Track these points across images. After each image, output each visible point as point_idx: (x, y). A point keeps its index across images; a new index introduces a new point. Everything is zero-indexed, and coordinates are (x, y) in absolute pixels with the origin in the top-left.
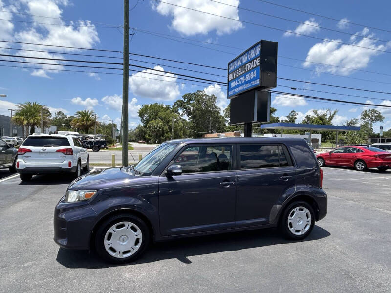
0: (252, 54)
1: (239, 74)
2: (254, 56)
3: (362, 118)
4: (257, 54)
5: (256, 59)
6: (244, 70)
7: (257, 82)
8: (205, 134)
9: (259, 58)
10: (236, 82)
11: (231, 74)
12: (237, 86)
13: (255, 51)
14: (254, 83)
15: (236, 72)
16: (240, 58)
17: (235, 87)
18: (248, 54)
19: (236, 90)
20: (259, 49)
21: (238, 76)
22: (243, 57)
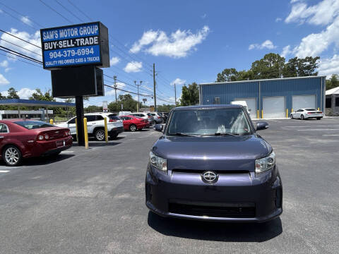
0: (85, 31)
1: (66, 46)
2: (89, 33)
4: (93, 33)
5: (93, 37)
6: (73, 43)
7: (97, 59)
9: (96, 37)
10: (59, 53)
11: (48, 42)
12: (63, 58)
13: (91, 30)
14: (91, 60)
15: (58, 43)
16: (65, 30)
17: (58, 59)
18: (79, 30)
19: (61, 62)
20: (97, 29)
21: (63, 48)
22: (69, 30)
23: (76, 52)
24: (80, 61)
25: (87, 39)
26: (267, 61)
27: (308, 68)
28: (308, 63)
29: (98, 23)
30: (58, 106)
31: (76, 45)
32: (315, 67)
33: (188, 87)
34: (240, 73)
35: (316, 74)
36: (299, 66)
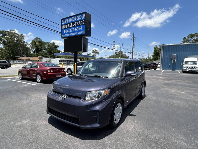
0: (79, 18)
1: (71, 26)
2: (81, 19)
3: (92, 53)
4: (82, 18)
5: (82, 20)
6: (74, 25)
7: (83, 32)
8: (18, 57)
9: (84, 21)
10: (68, 30)
11: (64, 25)
12: (69, 33)
13: (82, 17)
14: (81, 33)
15: (68, 25)
16: (71, 18)
17: (67, 33)
18: (76, 17)
19: (68, 35)
20: (84, 16)
21: (70, 27)
22: (72, 18)
23: (75, 29)
24: (76, 34)
25: (80, 22)
29: (85, 13)
30: (83, 57)
31: (75, 25)
33: (158, 47)
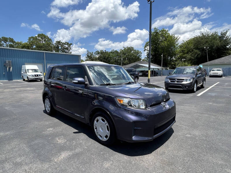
26: (40, 38)
27: (67, 49)
28: (67, 46)
32: (70, 49)
34: (18, 43)
35: (71, 53)
36: (62, 46)
